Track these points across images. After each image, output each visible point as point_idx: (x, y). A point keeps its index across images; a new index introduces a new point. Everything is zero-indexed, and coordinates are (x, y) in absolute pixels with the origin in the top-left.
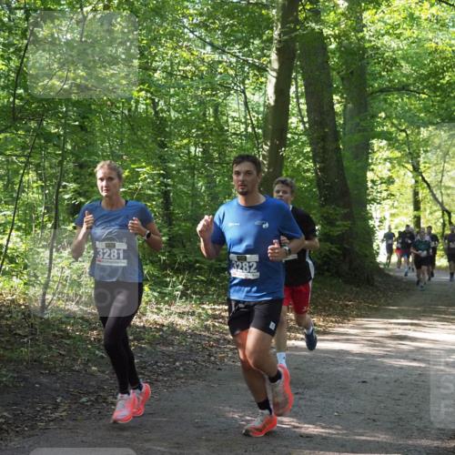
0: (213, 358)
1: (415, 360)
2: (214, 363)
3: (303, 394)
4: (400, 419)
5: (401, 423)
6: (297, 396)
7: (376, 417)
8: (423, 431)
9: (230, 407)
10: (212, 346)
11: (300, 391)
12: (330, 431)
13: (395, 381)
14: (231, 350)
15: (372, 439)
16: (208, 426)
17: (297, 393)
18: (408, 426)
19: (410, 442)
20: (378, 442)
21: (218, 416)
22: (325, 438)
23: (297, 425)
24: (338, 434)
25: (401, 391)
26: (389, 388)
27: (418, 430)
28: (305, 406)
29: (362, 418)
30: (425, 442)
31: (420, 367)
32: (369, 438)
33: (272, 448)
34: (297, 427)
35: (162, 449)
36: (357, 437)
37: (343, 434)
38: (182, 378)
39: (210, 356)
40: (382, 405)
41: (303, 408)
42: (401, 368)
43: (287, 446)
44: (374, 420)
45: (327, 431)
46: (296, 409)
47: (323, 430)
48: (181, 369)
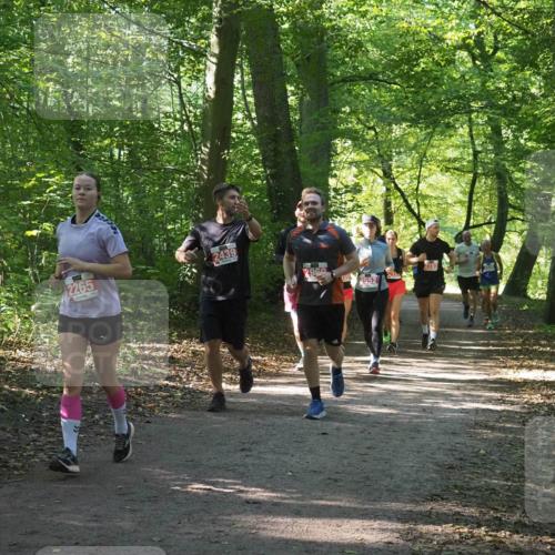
0: (140, 409)
1: (385, 406)
2: (142, 414)
3: (250, 450)
4: (368, 478)
5: (368, 483)
6: (243, 453)
7: (337, 476)
8: (394, 492)
9: (162, 468)
10: (140, 394)
11: (246, 446)
12: (284, 495)
13: (362, 432)
14: (164, 398)
15: (333, 503)
16: (133, 493)
17: (243, 450)
18: (375, 487)
19: (378, 506)
20: (340, 507)
21: (145, 481)
22: (276, 504)
23: (242, 488)
24: (292, 498)
25: (368, 443)
26: (353, 441)
27: (387, 490)
28: (253, 465)
29: (321, 477)
30: (395, 506)
31: (391, 414)
32: (329, 503)
33: (211, 518)
34: (242, 491)
35: (76, 523)
36: (315, 502)
37: (297, 499)
38: (101, 434)
39: (137, 405)
40: (345, 462)
41: (251, 468)
42: (369, 416)
43: (230, 515)
44: (336, 481)
45: (279, 495)
46: (242, 469)
47: (274, 495)
48: (101, 423)
